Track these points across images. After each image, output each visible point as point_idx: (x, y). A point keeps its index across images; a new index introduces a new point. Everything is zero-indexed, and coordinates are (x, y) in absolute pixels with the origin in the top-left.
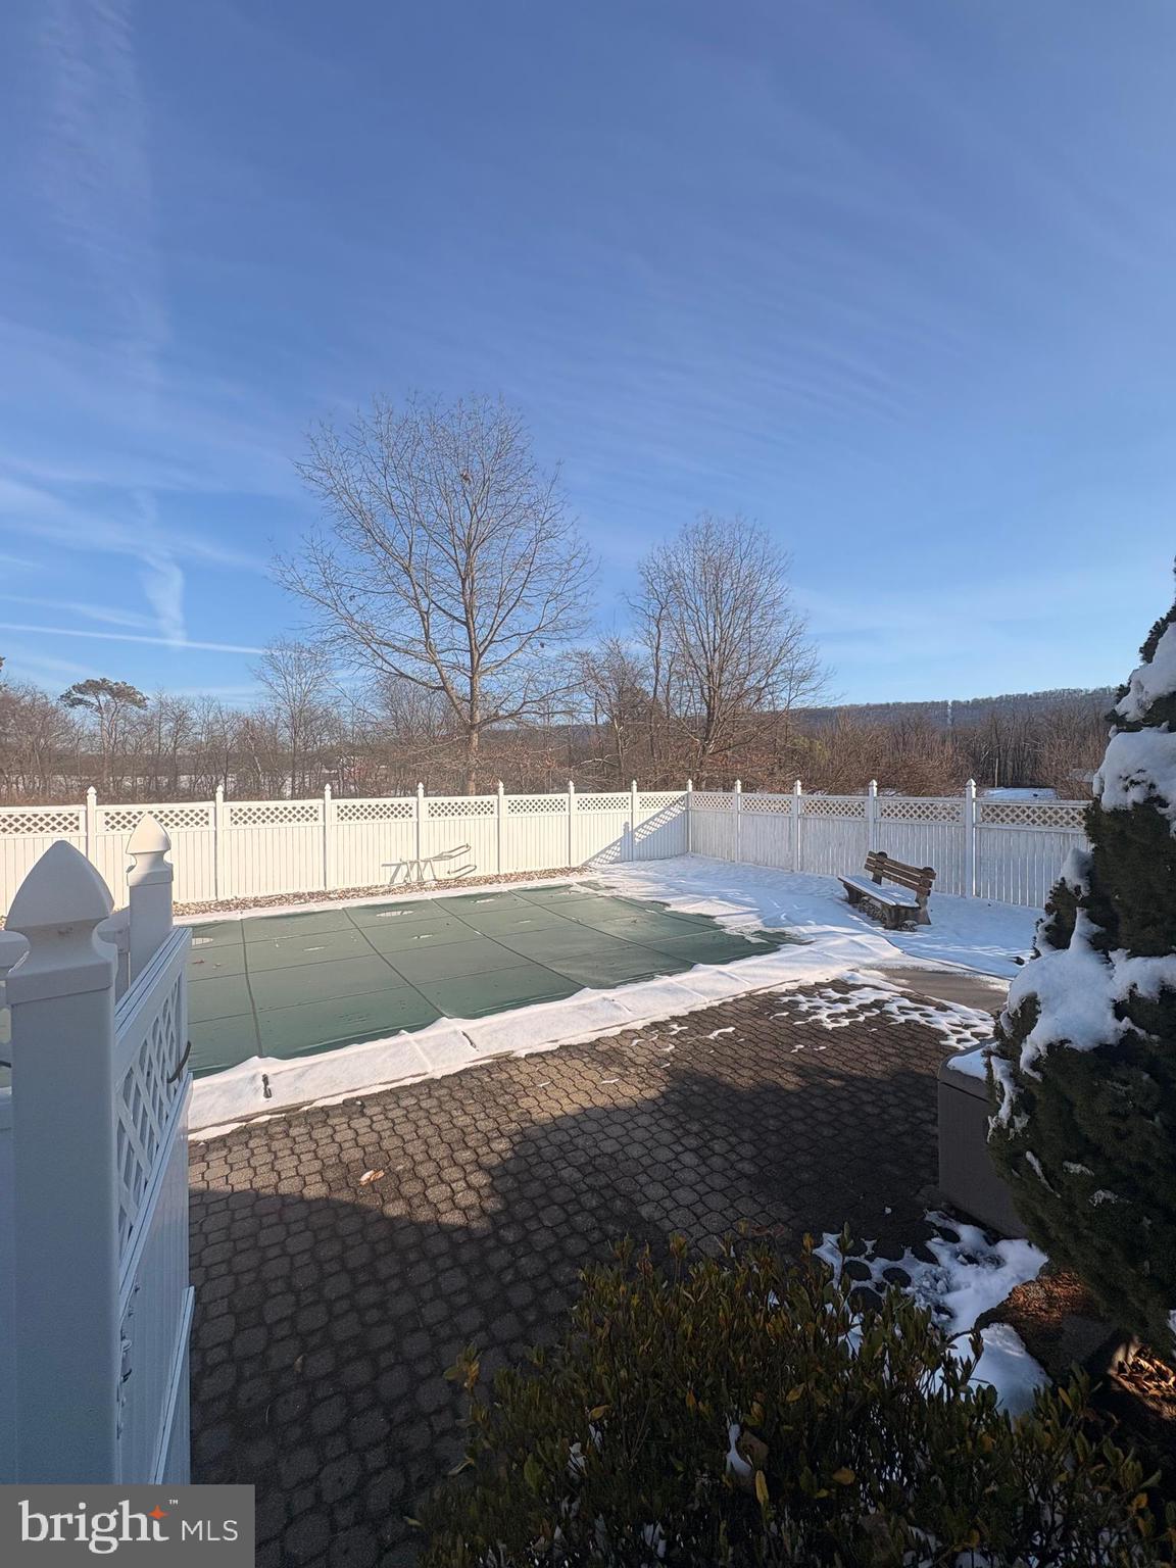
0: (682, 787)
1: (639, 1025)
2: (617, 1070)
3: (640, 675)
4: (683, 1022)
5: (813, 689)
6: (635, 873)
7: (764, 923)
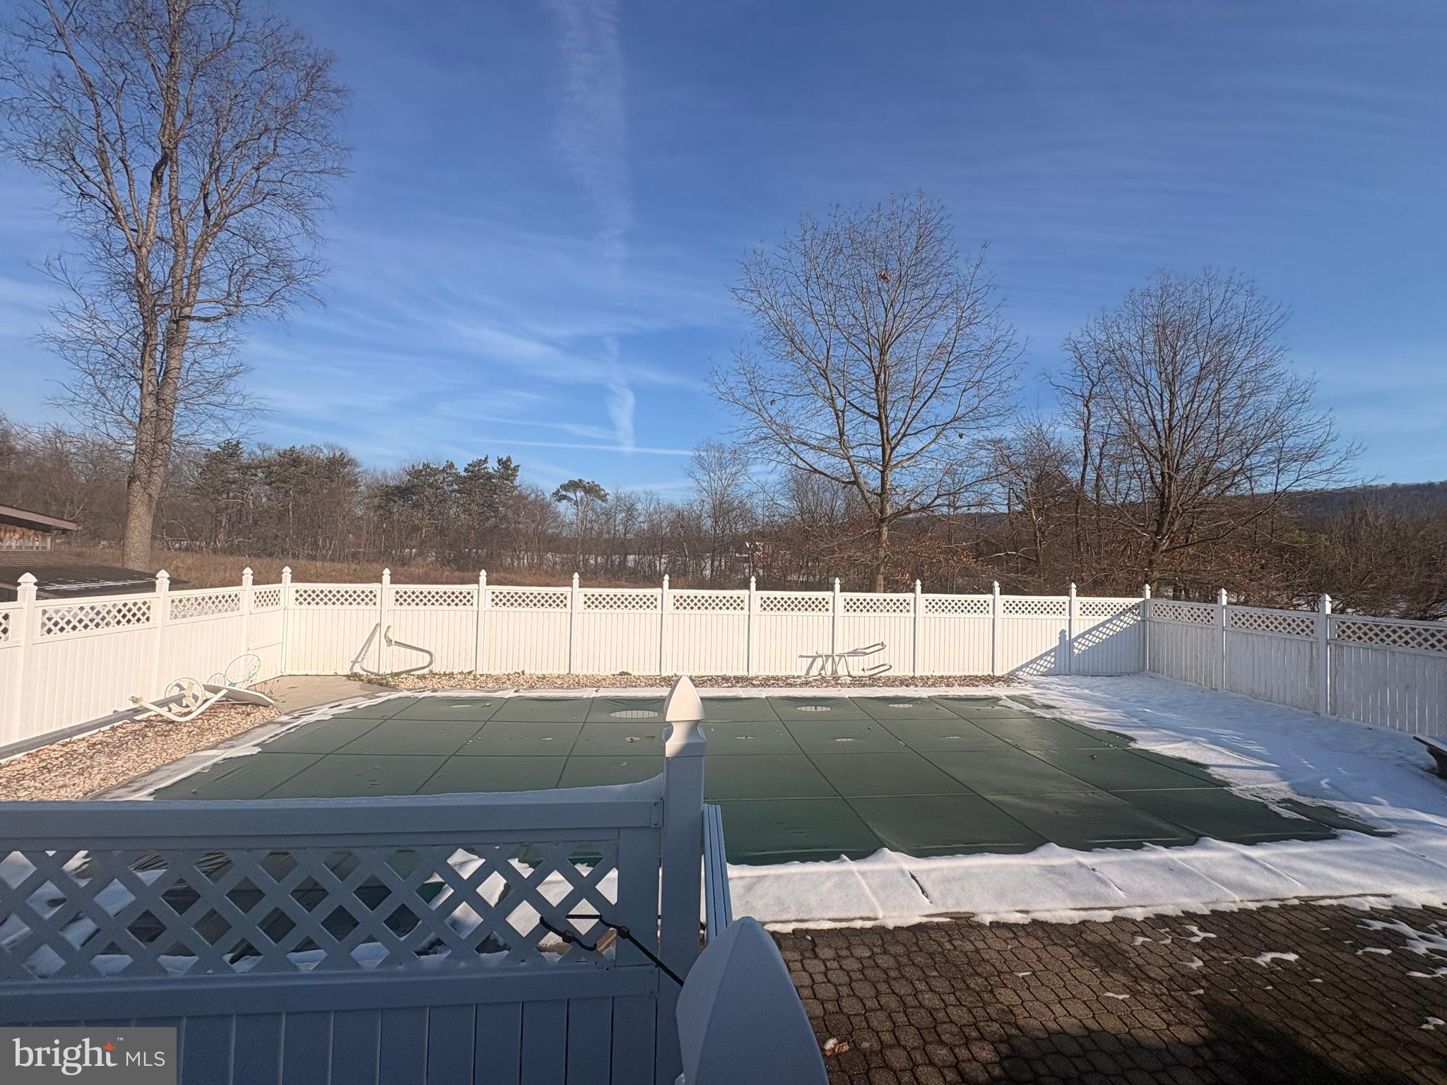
0: (1136, 591)
1: (1138, 914)
2: (1123, 979)
3: (1065, 459)
4: (1206, 925)
5: (1328, 471)
6: (1078, 691)
7: (1293, 787)
